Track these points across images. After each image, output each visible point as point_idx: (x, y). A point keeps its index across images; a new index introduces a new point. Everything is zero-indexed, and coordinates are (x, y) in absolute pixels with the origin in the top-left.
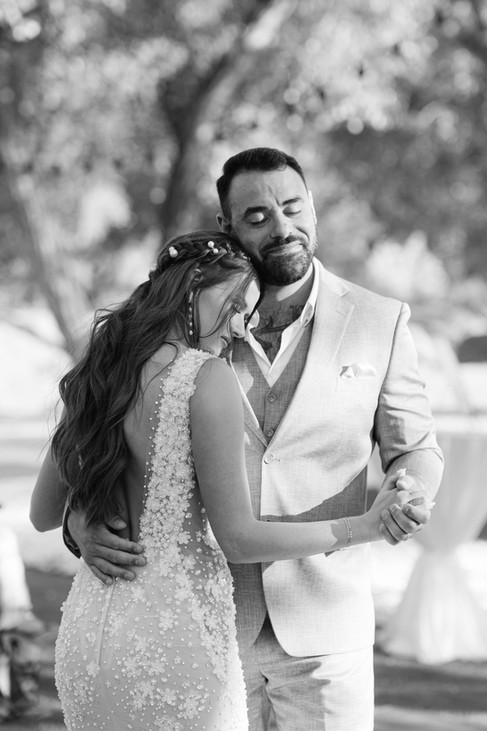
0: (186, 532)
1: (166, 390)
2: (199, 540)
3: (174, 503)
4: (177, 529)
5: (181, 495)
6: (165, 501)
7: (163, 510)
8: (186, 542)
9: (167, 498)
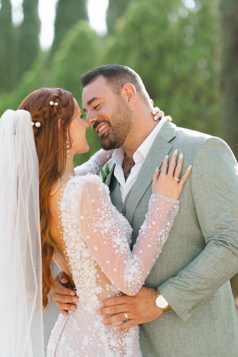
0: (99, 287)
1: (62, 209)
2: (108, 289)
3: (88, 271)
4: (93, 285)
5: (90, 266)
6: (82, 271)
7: (82, 276)
8: (101, 292)
9: (83, 269)
